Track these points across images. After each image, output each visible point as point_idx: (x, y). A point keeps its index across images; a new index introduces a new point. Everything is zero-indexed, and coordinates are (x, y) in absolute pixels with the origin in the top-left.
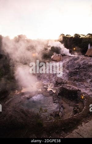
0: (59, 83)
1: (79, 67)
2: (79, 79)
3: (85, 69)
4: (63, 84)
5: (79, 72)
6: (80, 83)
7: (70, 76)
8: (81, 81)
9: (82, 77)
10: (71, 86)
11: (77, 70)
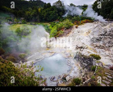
0: (79, 48)
1: (105, 33)
2: (100, 46)
3: (111, 36)
4: (84, 48)
5: (103, 39)
6: (101, 50)
7: (92, 42)
8: (103, 48)
9: (105, 44)
10: (91, 52)
11: (102, 37)
